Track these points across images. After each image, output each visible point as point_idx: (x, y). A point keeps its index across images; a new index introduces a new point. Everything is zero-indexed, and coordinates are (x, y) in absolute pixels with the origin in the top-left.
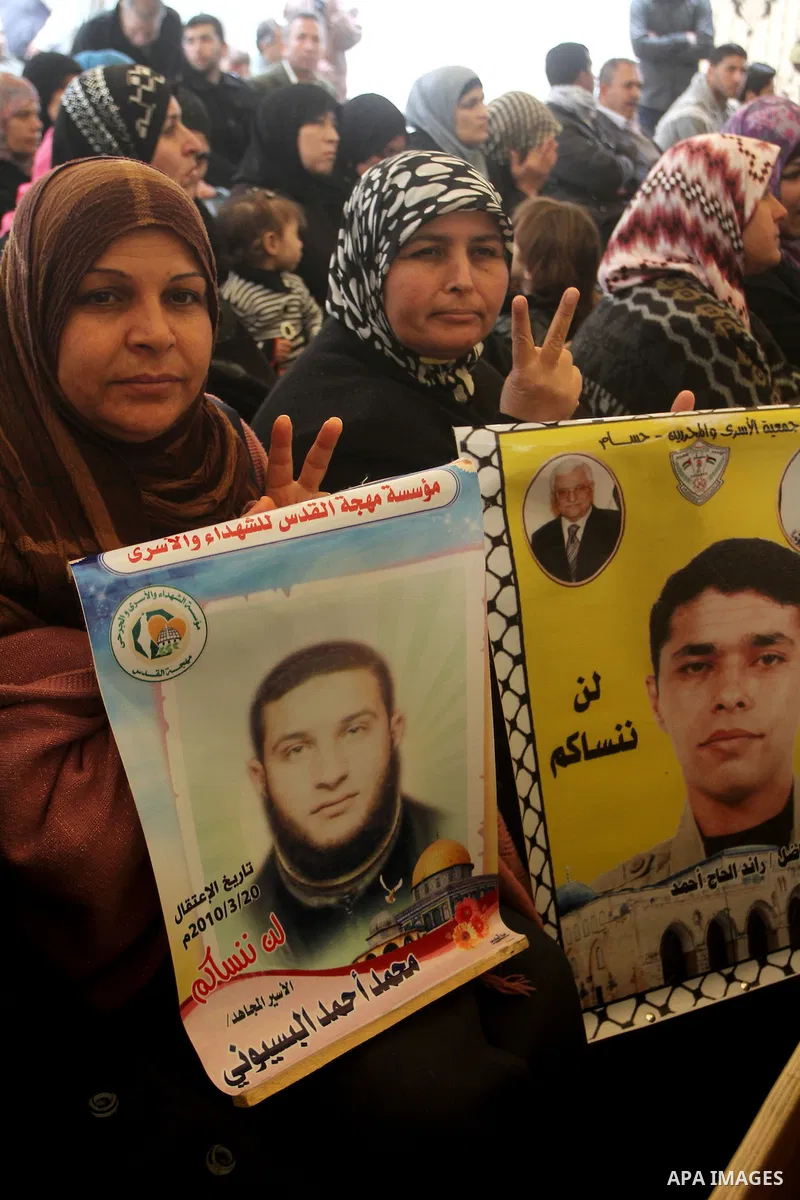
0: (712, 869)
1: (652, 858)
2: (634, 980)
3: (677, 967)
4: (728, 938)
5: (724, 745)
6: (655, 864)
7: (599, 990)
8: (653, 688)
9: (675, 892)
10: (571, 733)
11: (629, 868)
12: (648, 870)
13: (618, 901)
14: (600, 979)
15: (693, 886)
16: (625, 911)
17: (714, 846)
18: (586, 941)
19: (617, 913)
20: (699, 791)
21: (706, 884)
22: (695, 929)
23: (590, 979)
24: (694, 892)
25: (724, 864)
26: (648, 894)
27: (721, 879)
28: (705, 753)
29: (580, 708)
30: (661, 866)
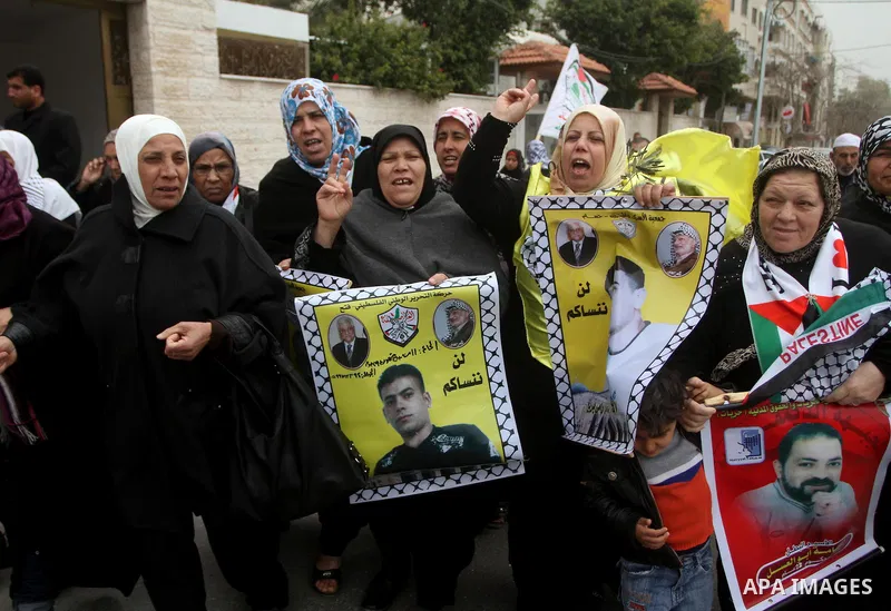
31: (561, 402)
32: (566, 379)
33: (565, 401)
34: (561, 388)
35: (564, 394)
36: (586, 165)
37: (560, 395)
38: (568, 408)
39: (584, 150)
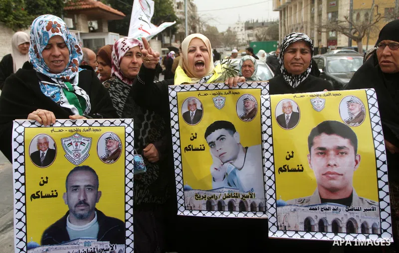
0: (323, 206)
1: (304, 200)
2: (295, 227)
3: (308, 227)
4: (325, 225)
5: (330, 175)
6: (305, 201)
7: (285, 227)
8: (309, 158)
9: (310, 209)
10: (284, 165)
11: (297, 200)
12: (303, 202)
13: (294, 207)
14: (286, 224)
15: (316, 209)
16: (295, 210)
17: (324, 201)
18: (283, 215)
19: (292, 210)
20: (321, 186)
21: (320, 210)
22: (315, 220)
23: (283, 223)
24: (316, 211)
25: (327, 206)
26: (303, 208)
27: (325, 210)
28: (324, 177)
29: (287, 159)
30: (306, 202)
31: (178, 194)
32: (182, 182)
33: (180, 194)
34: (179, 186)
35: (180, 190)
36: (202, 64)
37: (177, 190)
38: (181, 198)
39: (201, 56)
